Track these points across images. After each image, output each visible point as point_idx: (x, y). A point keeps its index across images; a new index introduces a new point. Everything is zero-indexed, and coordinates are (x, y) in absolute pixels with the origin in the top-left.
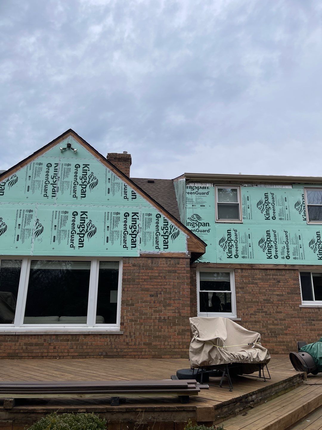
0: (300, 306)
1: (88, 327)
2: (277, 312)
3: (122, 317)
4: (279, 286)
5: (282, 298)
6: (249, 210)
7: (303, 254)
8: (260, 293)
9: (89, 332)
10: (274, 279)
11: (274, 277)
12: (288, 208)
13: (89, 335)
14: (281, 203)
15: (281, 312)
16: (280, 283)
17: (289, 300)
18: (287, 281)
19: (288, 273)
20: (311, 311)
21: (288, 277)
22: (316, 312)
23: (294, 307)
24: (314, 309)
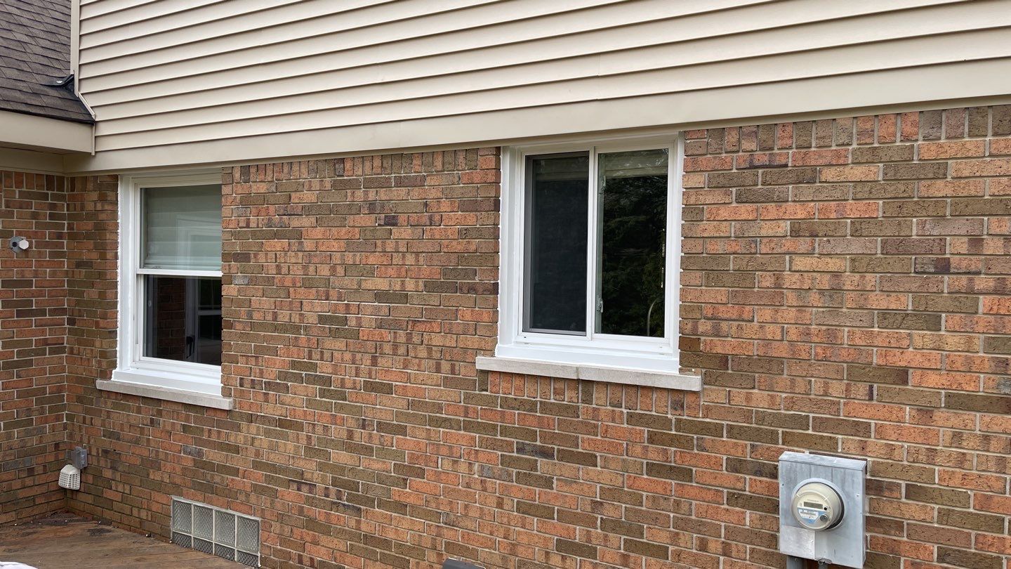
0: (481, 364)
2: (371, 387)
4: (390, 246)
5: (402, 311)
8: (308, 284)
10: (372, 207)
15: (387, 389)
16: (394, 229)
17: (429, 325)
18: (431, 218)
19: (440, 168)
20: (538, 399)
21: (439, 195)
22: (568, 407)
23: (453, 367)
24: (559, 385)
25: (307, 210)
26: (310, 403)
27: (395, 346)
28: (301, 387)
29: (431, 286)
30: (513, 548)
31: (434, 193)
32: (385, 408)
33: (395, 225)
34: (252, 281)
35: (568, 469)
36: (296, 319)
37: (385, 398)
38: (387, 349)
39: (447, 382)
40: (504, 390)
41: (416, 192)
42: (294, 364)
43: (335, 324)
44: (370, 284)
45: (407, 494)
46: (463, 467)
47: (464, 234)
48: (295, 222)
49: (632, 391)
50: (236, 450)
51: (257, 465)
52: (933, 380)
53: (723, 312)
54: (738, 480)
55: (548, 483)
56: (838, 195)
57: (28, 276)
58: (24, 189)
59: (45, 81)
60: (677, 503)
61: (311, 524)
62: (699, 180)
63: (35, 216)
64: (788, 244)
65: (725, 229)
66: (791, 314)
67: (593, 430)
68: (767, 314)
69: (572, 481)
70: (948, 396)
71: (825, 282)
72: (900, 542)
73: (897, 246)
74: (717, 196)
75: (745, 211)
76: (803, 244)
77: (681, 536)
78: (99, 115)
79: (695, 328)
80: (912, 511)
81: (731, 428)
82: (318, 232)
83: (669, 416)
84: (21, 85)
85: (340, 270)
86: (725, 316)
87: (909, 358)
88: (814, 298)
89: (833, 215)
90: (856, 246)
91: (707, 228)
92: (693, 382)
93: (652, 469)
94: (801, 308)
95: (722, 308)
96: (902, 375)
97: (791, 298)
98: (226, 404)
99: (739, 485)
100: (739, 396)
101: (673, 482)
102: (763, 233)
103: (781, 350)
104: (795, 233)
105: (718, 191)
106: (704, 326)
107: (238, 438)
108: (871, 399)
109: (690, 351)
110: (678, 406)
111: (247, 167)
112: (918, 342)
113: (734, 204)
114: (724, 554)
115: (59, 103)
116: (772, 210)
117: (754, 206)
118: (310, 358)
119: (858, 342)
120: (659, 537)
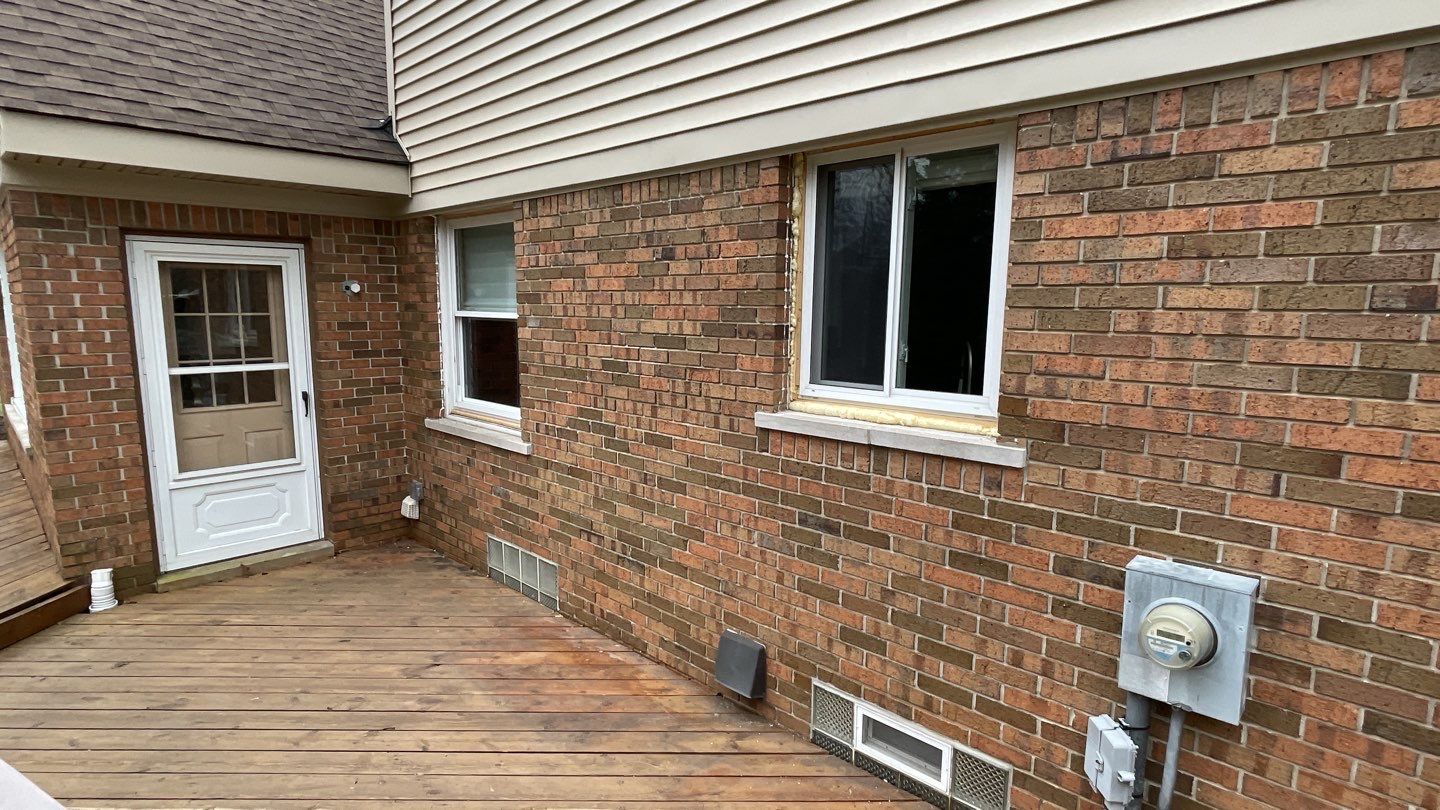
0: (763, 420)
4: (668, 284)
10: (649, 239)
11: (649, 225)
15: (666, 443)
16: (672, 264)
17: (707, 374)
18: (709, 250)
19: (718, 187)
20: (824, 465)
21: (718, 221)
22: (857, 477)
23: (732, 421)
24: (848, 450)
25: (589, 245)
26: (597, 452)
27: (674, 395)
28: (588, 436)
29: (710, 329)
30: (794, 628)
31: (712, 219)
32: (666, 463)
33: (672, 258)
34: (543, 324)
35: (855, 548)
36: (582, 363)
37: (664, 453)
38: (666, 399)
39: (726, 439)
40: (786, 452)
41: (693, 220)
42: (581, 412)
43: (616, 370)
44: (650, 326)
45: (686, 557)
46: (742, 534)
47: (743, 267)
48: (579, 259)
49: (935, 463)
50: (535, 494)
51: (554, 512)
52: (1383, 472)
53: (1061, 365)
54: (1069, 585)
55: (832, 561)
56: (1248, 193)
57: (363, 318)
58: (354, 234)
59: (366, 123)
60: (987, 605)
61: (600, 575)
62: (1036, 183)
63: (365, 260)
64: (1164, 270)
65: (1071, 250)
66: (1160, 370)
67: (886, 506)
68: (1125, 368)
69: (863, 563)
70: (1408, 498)
71: (1217, 324)
72: (1302, 694)
73: (1343, 270)
74: (1062, 205)
75: (1101, 224)
76: (1186, 270)
77: (989, 644)
78: (413, 157)
79: (1021, 386)
80: (1328, 655)
81: (1062, 519)
82: (599, 270)
83: (981, 497)
84: (338, 129)
85: (620, 311)
86: (1065, 370)
87: (1348, 438)
88: (1197, 348)
89: (1238, 225)
90: (1273, 271)
91: (1046, 250)
92: (1015, 455)
93: (957, 559)
94: (1177, 361)
95: (1059, 359)
96: (1331, 463)
97: (1162, 347)
98: (524, 448)
99: (1070, 592)
100: (1077, 478)
101: (982, 579)
102: (1126, 254)
103: (1141, 419)
104: (1175, 254)
105: (1063, 197)
106: (1033, 383)
107: (536, 484)
108: (1276, 494)
109: (1013, 416)
110: (994, 485)
111: (536, 199)
112: (1365, 416)
113: (1086, 215)
114: (1044, 674)
115: (376, 146)
116: (1142, 222)
117: (1115, 216)
118: (595, 406)
119: (1262, 411)
120: (963, 642)
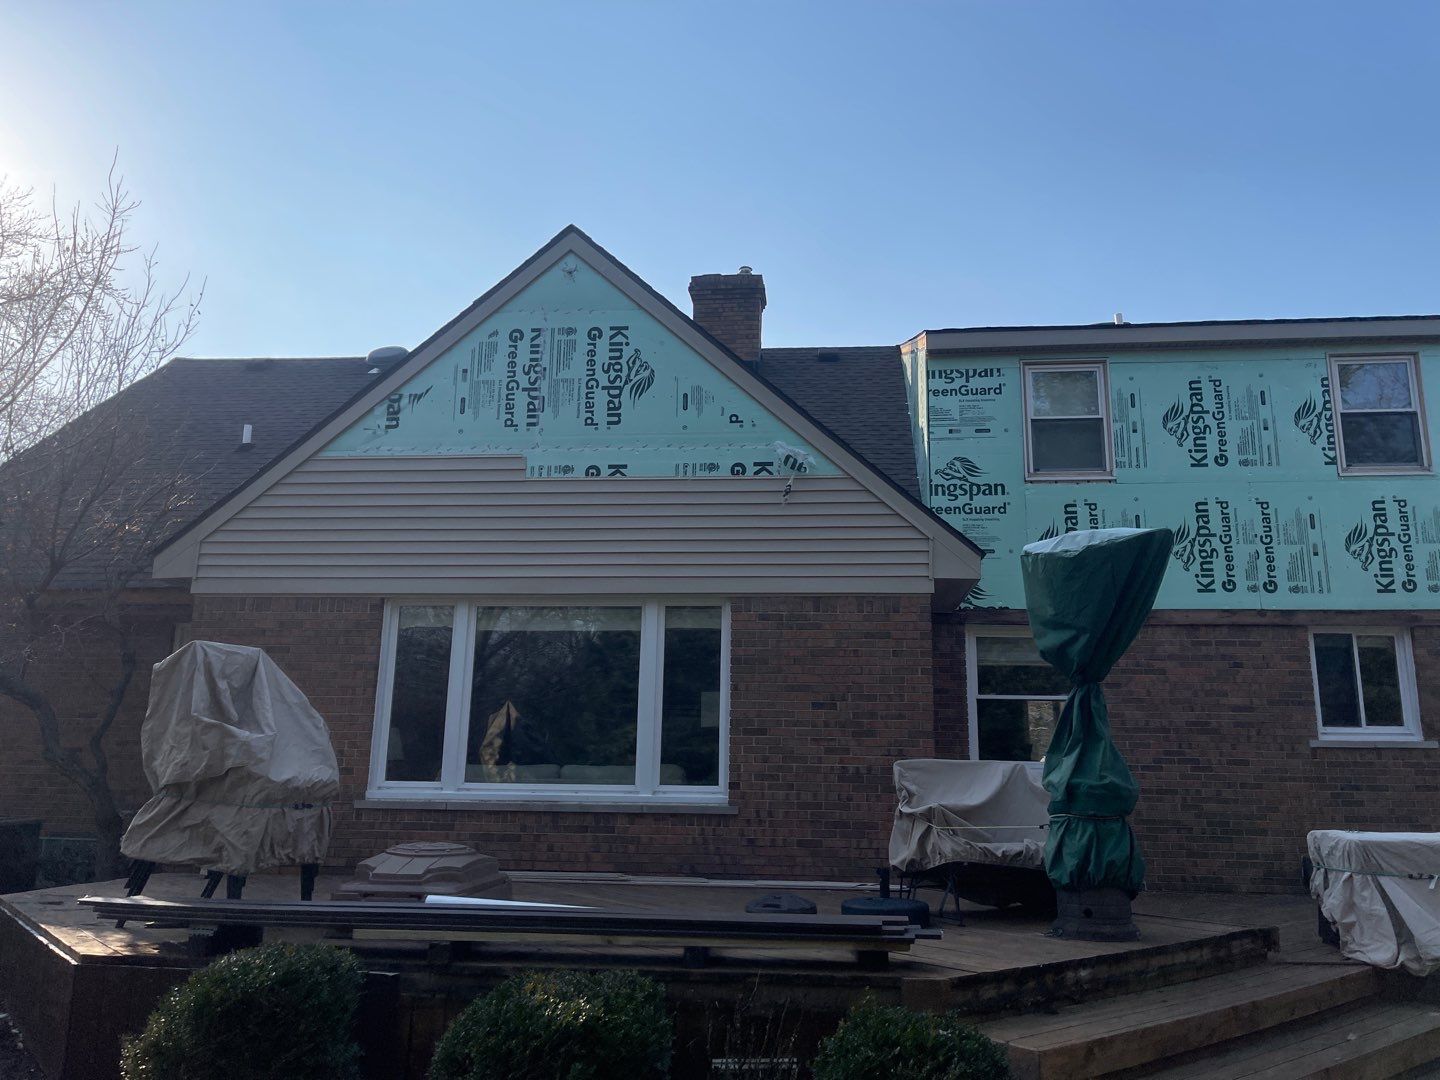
0: (1313, 744)
1: (638, 792)
2: (1233, 763)
3: (734, 768)
4: (1239, 679)
5: (1252, 717)
6: (1136, 439)
7: (1323, 575)
8: (1174, 702)
9: (642, 806)
11: (1222, 650)
12: (1270, 425)
13: (641, 815)
14: (1246, 409)
15: (1246, 763)
16: (1241, 670)
20: (1351, 760)
22: (1369, 763)
27: (1249, 737)
29: (1272, 702)
32: (1245, 774)
33: (1241, 667)
35: (1373, 795)
37: (1244, 769)
38: (1243, 739)
39: (1289, 756)
40: (1329, 757)
45: (1267, 824)
48: (1160, 664)
67: (1385, 773)
83: (1425, 762)
93: (1418, 788)
110: (1427, 756)
